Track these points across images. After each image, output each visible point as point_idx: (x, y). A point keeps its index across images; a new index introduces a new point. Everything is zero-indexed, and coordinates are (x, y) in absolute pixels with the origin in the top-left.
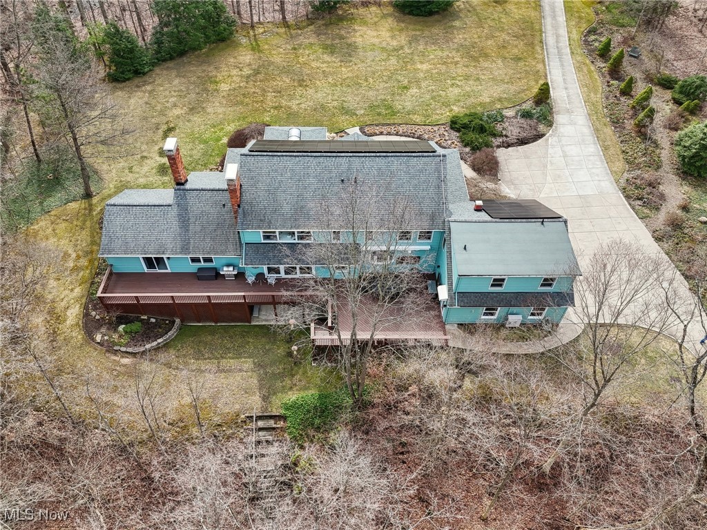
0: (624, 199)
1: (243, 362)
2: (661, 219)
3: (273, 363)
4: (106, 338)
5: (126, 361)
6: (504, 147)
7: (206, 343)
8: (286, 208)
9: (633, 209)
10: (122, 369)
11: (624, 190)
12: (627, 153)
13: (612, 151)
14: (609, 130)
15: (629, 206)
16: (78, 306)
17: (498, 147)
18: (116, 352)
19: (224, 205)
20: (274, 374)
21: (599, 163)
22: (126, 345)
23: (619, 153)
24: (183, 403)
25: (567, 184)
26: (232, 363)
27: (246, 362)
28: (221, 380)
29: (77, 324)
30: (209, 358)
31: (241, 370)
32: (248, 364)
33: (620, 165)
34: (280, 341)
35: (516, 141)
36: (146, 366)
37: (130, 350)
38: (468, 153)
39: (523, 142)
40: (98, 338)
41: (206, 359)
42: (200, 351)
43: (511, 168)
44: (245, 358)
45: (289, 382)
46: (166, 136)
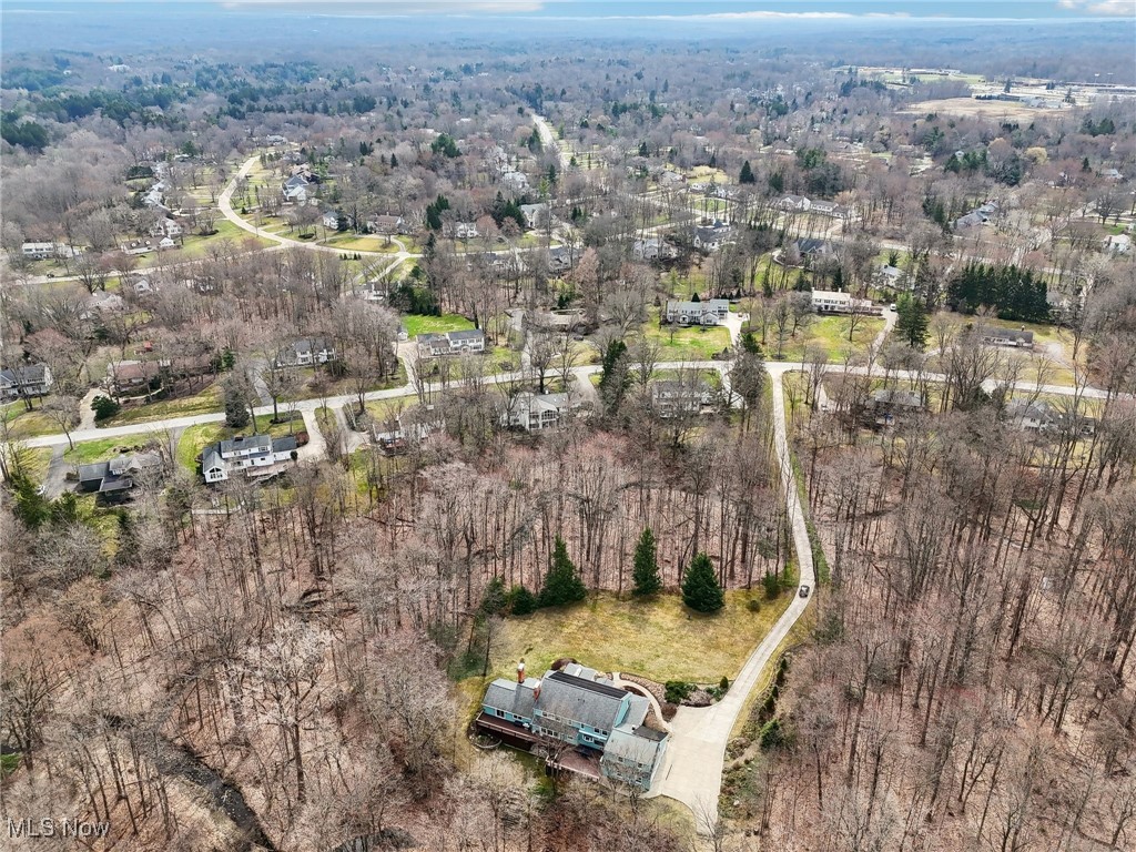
0: (725, 749)
2: (733, 763)
4: (473, 738)
5: (477, 750)
6: (685, 705)
9: (725, 754)
10: (475, 753)
11: (728, 745)
12: (746, 728)
16: (467, 722)
17: (682, 704)
18: (475, 745)
19: (532, 696)
22: (480, 744)
23: (742, 726)
25: (703, 734)
29: (465, 730)
35: (694, 704)
36: (484, 754)
37: (480, 746)
38: (665, 703)
39: (697, 705)
40: (471, 738)
43: (681, 717)
46: (527, 653)
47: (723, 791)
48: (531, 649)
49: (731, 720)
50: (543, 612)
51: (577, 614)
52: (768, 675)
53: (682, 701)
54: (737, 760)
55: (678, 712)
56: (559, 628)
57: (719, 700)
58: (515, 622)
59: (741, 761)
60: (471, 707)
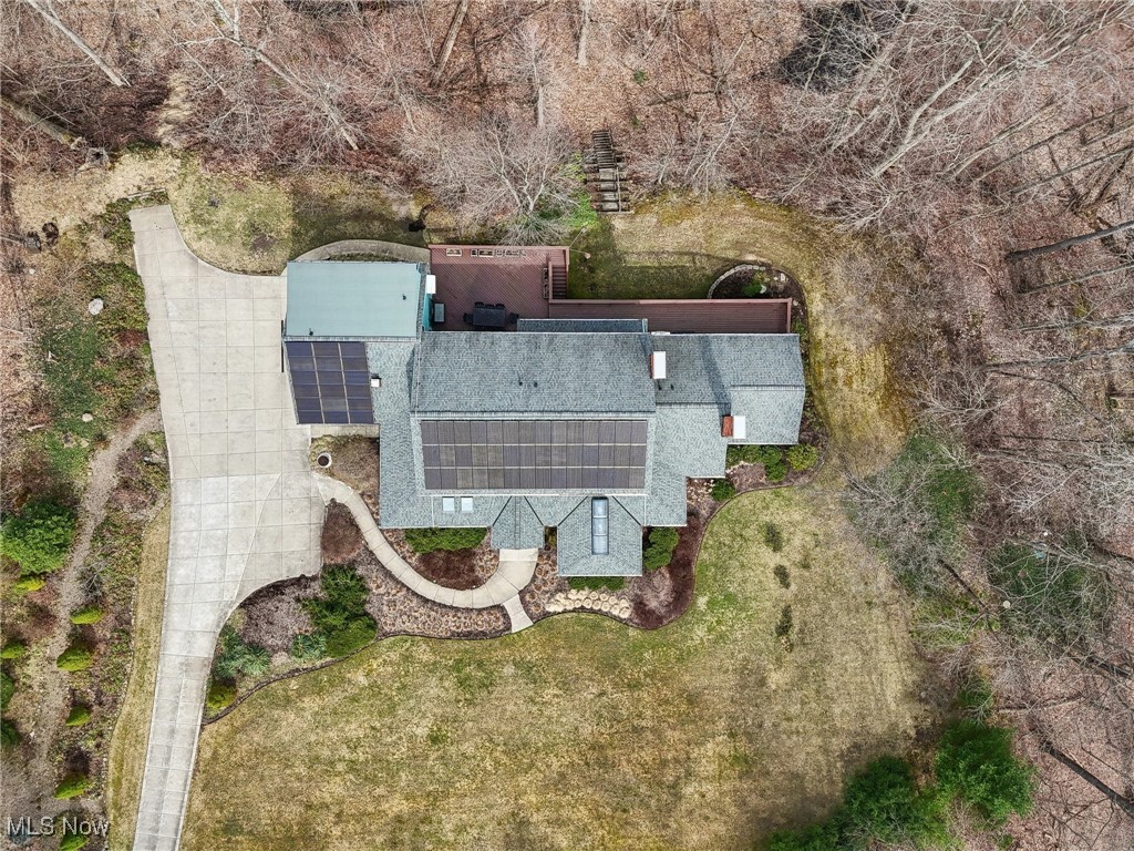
0: (171, 470)
1: (637, 263)
2: (138, 427)
3: (608, 261)
4: (776, 279)
5: (751, 258)
6: (307, 578)
7: (678, 285)
8: (599, 355)
9: (165, 451)
10: (752, 249)
11: (165, 485)
12: (133, 558)
13: (155, 566)
14: (141, 617)
15: (170, 455)
16: (814, 314)
17: (314, 578)
18: (763, 264)
19: (672, 387)
20: (606, 249)
21: (181, 542)
22: (754, 272)
23: (144, 563)
24: (689, 221)
25: (237, 499)
26: (649, 262)
27: (635, 263)
28: (657, 244)
29: (808, 292)
30: (672, 268)
31: (639, 254)
32: (632, 260)
33: (151, 538)
34: (603, 286)
35: (287, 591)
36: (731, 254)
37: (750, 267)
38: (360, 563)
39: (276, 589)
40: (783, 278)
41: (675, 267)
42: (681, 275)
43: (307, 533)
44: (636, 268)
45: (590, 241)
46: (787, 612)
47: (142, 336)
48: (783, 629)
49: (179, 573)
50: (821, 800)
51: (719, 828)
52: (118, 783)
53: (316, 589)
54: (129, 443)
55: (316, 550)
56: (743, 746)
57: (226, 630)
58: (879, 728)
59: (120, 443)
60: (833, 364)
